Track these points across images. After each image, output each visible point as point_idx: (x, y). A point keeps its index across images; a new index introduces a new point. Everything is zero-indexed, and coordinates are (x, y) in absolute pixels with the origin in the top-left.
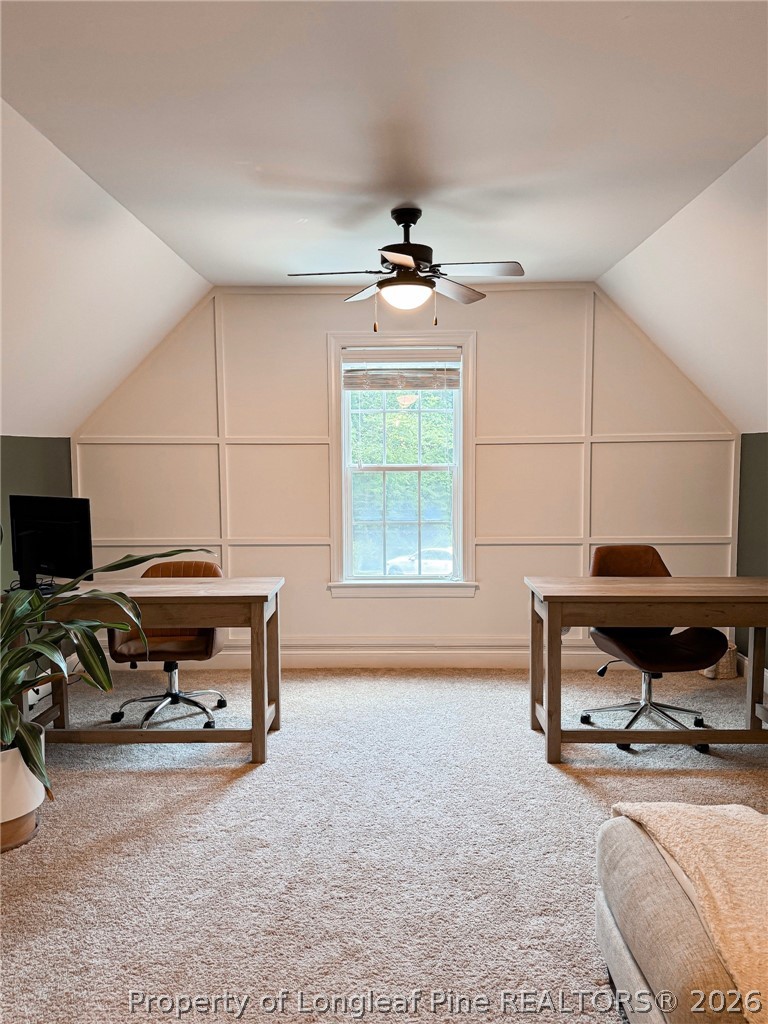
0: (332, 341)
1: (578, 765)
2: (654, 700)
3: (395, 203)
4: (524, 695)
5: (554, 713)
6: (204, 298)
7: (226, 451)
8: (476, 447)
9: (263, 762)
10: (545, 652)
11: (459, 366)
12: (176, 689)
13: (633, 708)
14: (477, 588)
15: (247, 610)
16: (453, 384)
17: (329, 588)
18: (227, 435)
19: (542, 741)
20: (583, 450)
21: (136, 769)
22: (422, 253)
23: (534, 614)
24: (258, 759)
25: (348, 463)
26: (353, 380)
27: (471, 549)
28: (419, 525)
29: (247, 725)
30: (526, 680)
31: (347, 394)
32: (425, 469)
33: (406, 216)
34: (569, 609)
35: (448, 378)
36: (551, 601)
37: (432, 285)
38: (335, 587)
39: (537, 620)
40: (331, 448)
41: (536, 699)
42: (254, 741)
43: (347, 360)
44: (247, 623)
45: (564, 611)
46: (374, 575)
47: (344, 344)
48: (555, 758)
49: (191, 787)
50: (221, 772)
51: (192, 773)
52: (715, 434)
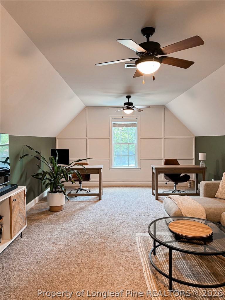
0: (110, 118)
1: (161, 200)
2: (177, 189)
3: (127, 95)
4: (151, 190)
5: (157, 191)
6: (85, 108)
7: (88, 140)
8: (141, 138)
9: (101, 200)
10: (155, 182)
11: (137, 122)
12: (81, 188)
13: (172, 191)
14: (141, 169)
15: (98, 171)
16: (135, 126)
17: (109, 169)
18: (88, 137)
19: (155, 197)
20: (163, 140)
21: (77, 201)
22: (131, 104)
23: (153, 172)
24: (100, 199)
25: (113, 143)
26: (115, 125)
27: (139, 161)
28: (128, 155)
29: (98, 193)
30: (151, 188)
31: (113, 128)
32: (129, 144)
33: (129, 97)
34: (159, 170)
36: (156, 169)
37: (133, 109)
38: (111, 169)
39: (153, 173)
40: (110, 139)
41: (153, 189)
42: (99, 196)
43: (113, 121)
44: (98, 173)
45: (159, 171)
46: (119, 166)
47: (113, 118)
48: (157, 199)
49: (88, 203)
50: (94, 201)
51: (88, 201)
52: (190, 137)
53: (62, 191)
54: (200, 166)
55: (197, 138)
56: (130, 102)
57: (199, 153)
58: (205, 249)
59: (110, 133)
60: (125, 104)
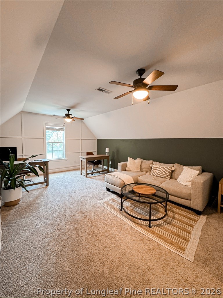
0: (44, 123)
1: (89, 177)
3: (67, 109)
4: (79, 172)
5: (86, 172)
6: (19, 113)
7: (23, 139)
8: (67, 139)
11: (64, 128)
13: (92, 170)
14: (68, 159)
16: (63, 131)
18: (24, 136)
23: (81, 160)
24: (48, 185)
25: (46, 142)
26: (47, 129)
27: (66, 154)
31: (46, 131)
33: (69, 110)
34: (88, 159)
35: (63, 130)
36: (86, 158)
40: (44, 139)
41: (81, 171)
43: (48, 126)
47: (46, 123)
48: (87, 177)
50: (43, 188)
51: (39, 189)
52: (94, 139)
53: (20, 185)
54: (106, 155)
55: (98, 140)
56: (69, 113)
57: (106, 148)
58: (139, 199)
59: (44, 135)
60: (66, 115)
